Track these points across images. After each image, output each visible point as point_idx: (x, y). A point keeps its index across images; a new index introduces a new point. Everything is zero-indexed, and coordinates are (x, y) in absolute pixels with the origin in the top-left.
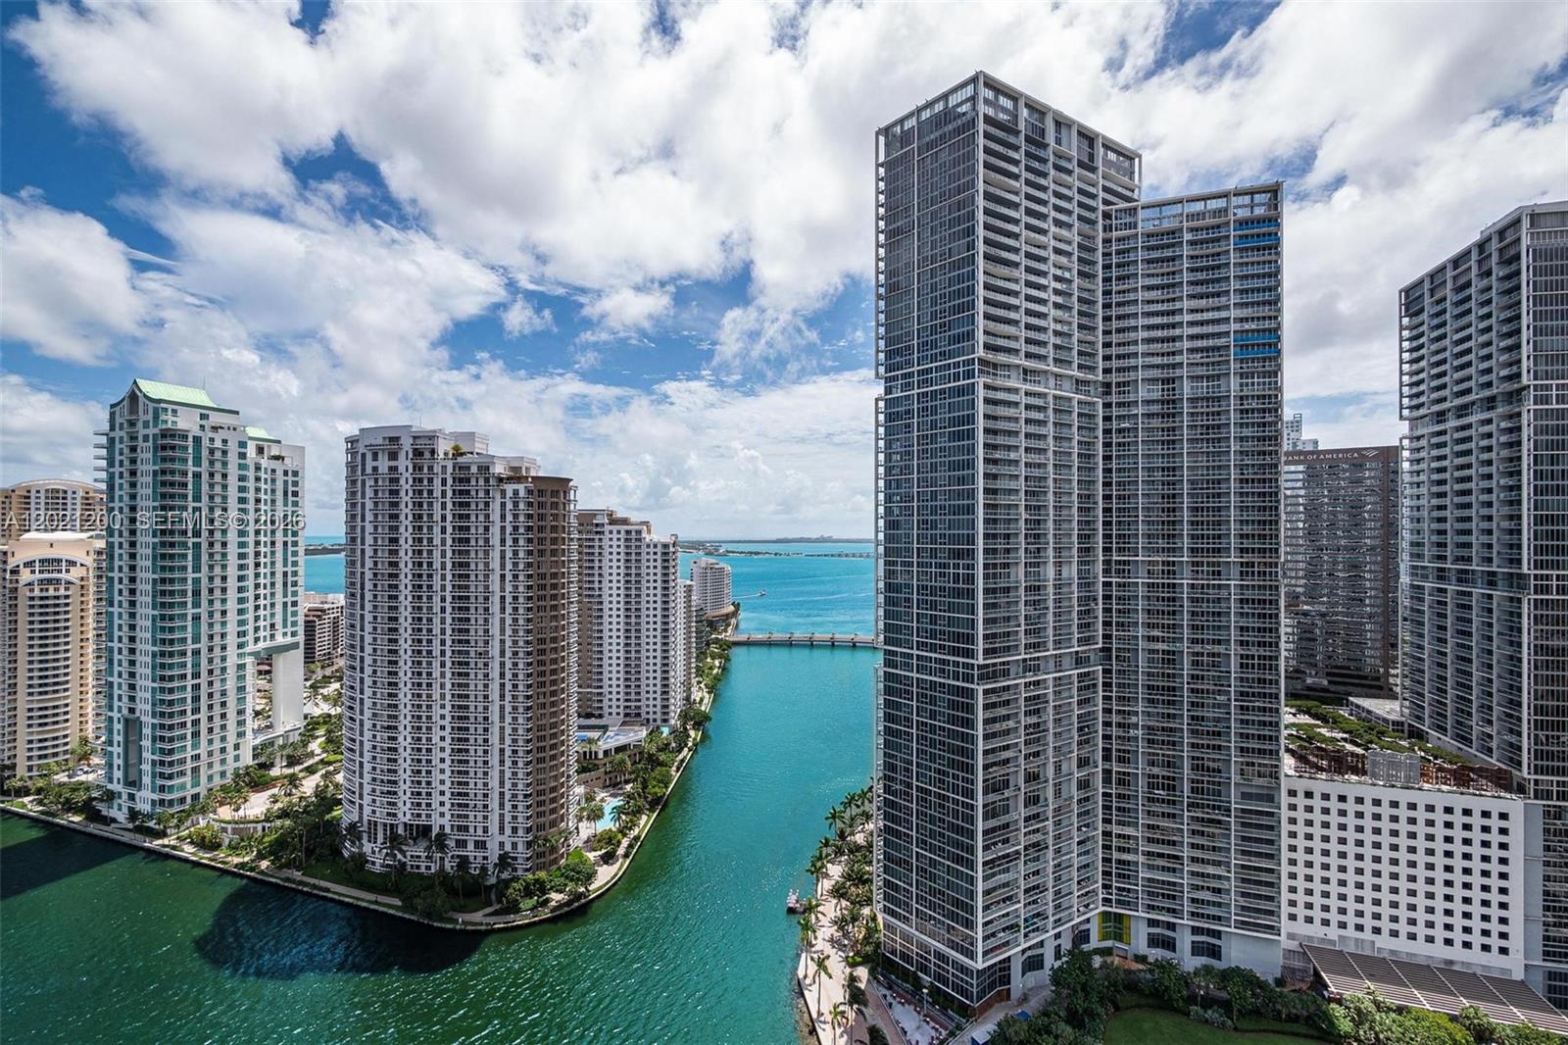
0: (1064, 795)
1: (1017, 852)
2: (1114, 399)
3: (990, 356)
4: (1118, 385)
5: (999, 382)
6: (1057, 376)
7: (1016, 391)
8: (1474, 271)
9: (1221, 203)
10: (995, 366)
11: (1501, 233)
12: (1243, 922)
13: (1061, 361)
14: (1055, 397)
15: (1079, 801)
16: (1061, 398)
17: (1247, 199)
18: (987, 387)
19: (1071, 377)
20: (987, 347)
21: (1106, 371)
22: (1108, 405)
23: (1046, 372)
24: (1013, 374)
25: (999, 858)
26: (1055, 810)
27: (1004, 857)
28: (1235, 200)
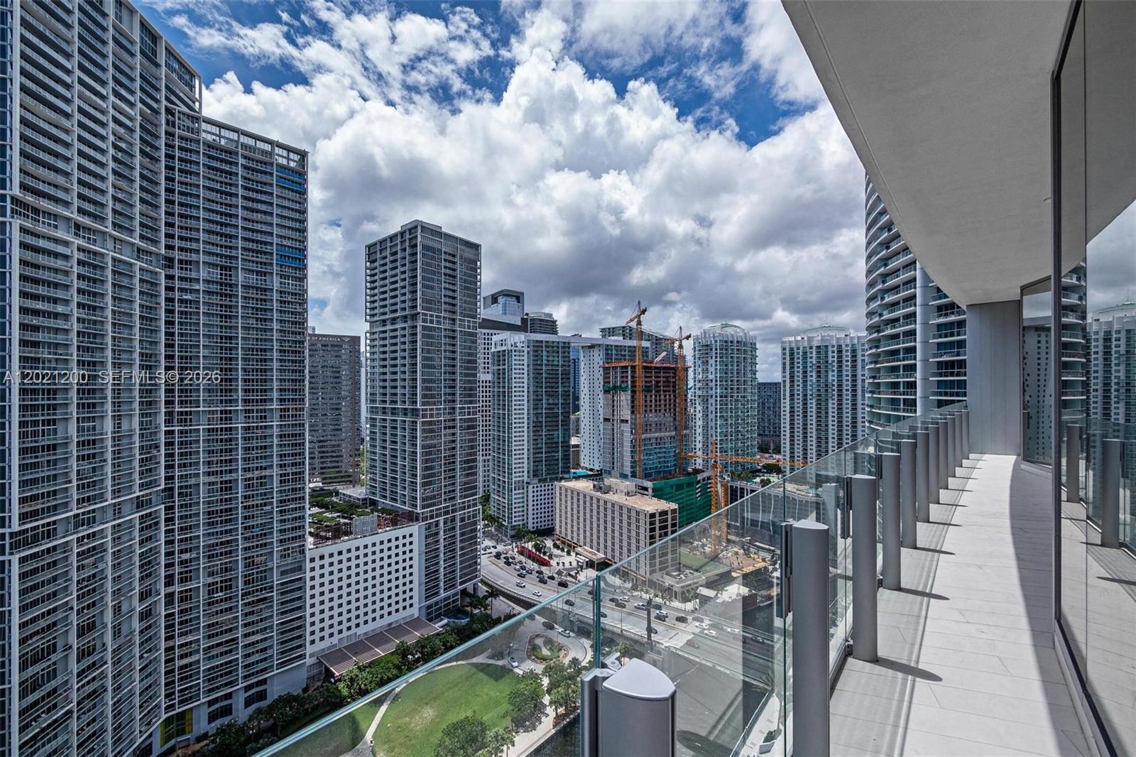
0: (124, 631)
1: (70, 712)
2: (176, 272)
3: (30, 199)
4: (181, 262)
5: (42, 229)
6: (115, 239)
7: (66, 244)
8: (399, 247)
9: (267, 147)
10: (36, 211)
11: (410, 230)
12: (282, 663)
13: (121, 227)
14: (114, 259)
15: (141, 632)
16: (120, 261)
17: (285, 153)
18: (23, 230)
19: (133, 244)
20: (23, 187)
21: (168, 247)
22: (170, 277)
23: (104, 233)
24: (60, 223)
25: (43, 730)
26: (114, 651)
27: (49, 726)
28: (277, 150)
